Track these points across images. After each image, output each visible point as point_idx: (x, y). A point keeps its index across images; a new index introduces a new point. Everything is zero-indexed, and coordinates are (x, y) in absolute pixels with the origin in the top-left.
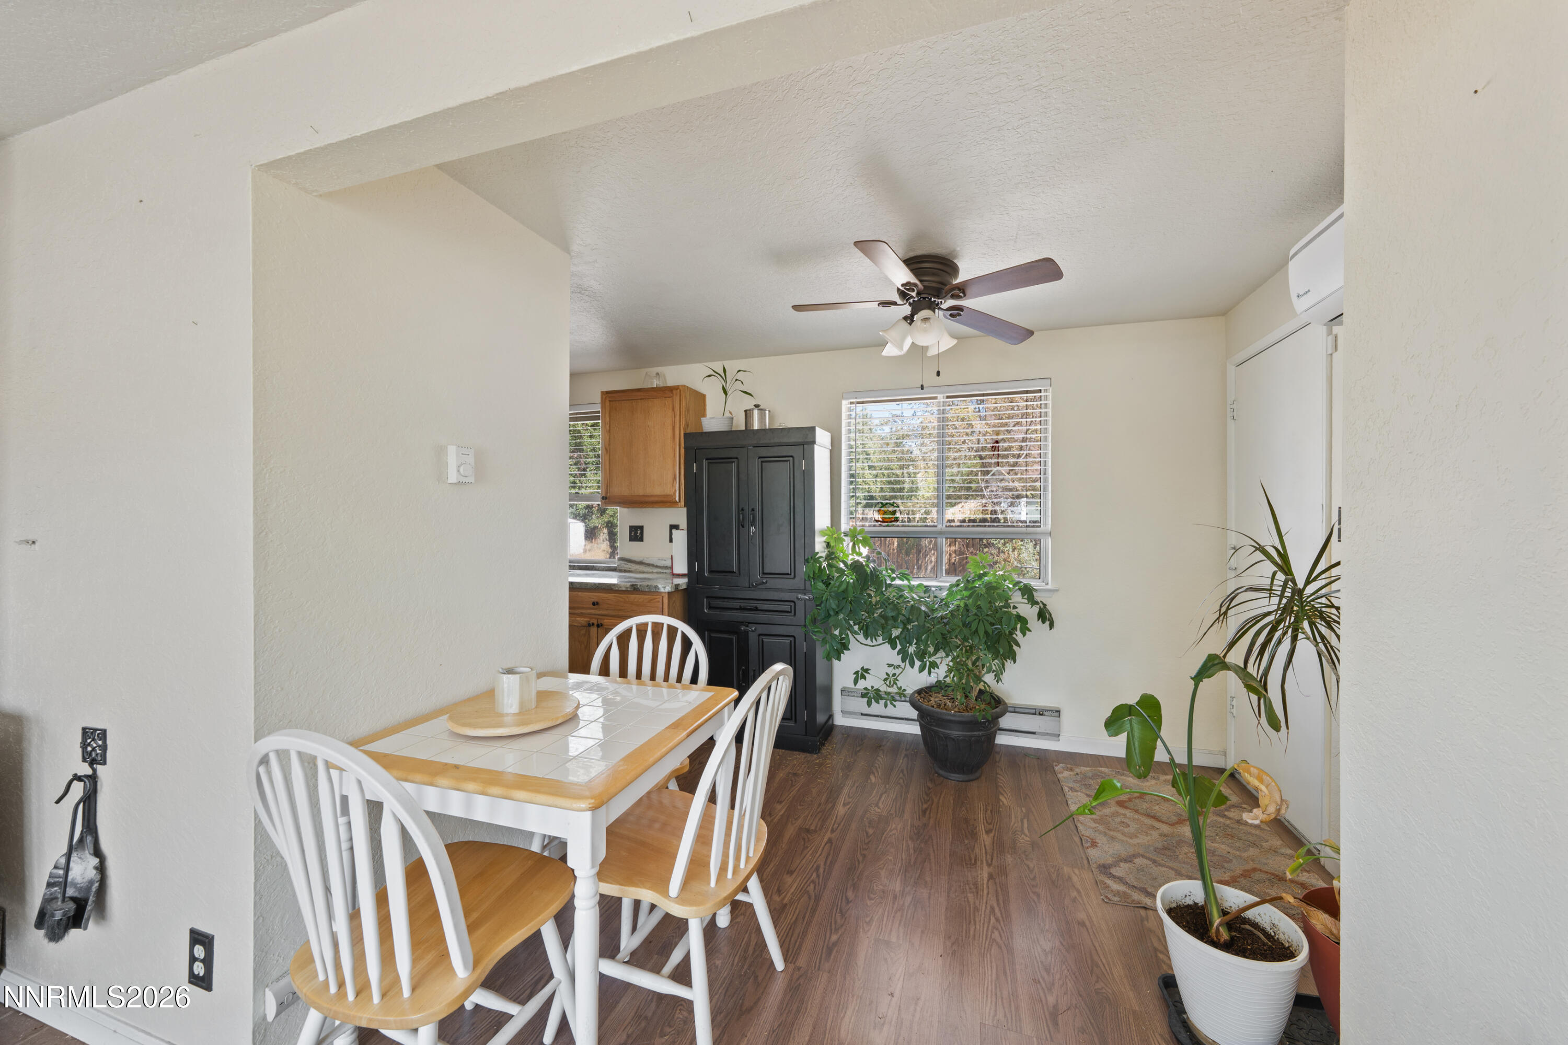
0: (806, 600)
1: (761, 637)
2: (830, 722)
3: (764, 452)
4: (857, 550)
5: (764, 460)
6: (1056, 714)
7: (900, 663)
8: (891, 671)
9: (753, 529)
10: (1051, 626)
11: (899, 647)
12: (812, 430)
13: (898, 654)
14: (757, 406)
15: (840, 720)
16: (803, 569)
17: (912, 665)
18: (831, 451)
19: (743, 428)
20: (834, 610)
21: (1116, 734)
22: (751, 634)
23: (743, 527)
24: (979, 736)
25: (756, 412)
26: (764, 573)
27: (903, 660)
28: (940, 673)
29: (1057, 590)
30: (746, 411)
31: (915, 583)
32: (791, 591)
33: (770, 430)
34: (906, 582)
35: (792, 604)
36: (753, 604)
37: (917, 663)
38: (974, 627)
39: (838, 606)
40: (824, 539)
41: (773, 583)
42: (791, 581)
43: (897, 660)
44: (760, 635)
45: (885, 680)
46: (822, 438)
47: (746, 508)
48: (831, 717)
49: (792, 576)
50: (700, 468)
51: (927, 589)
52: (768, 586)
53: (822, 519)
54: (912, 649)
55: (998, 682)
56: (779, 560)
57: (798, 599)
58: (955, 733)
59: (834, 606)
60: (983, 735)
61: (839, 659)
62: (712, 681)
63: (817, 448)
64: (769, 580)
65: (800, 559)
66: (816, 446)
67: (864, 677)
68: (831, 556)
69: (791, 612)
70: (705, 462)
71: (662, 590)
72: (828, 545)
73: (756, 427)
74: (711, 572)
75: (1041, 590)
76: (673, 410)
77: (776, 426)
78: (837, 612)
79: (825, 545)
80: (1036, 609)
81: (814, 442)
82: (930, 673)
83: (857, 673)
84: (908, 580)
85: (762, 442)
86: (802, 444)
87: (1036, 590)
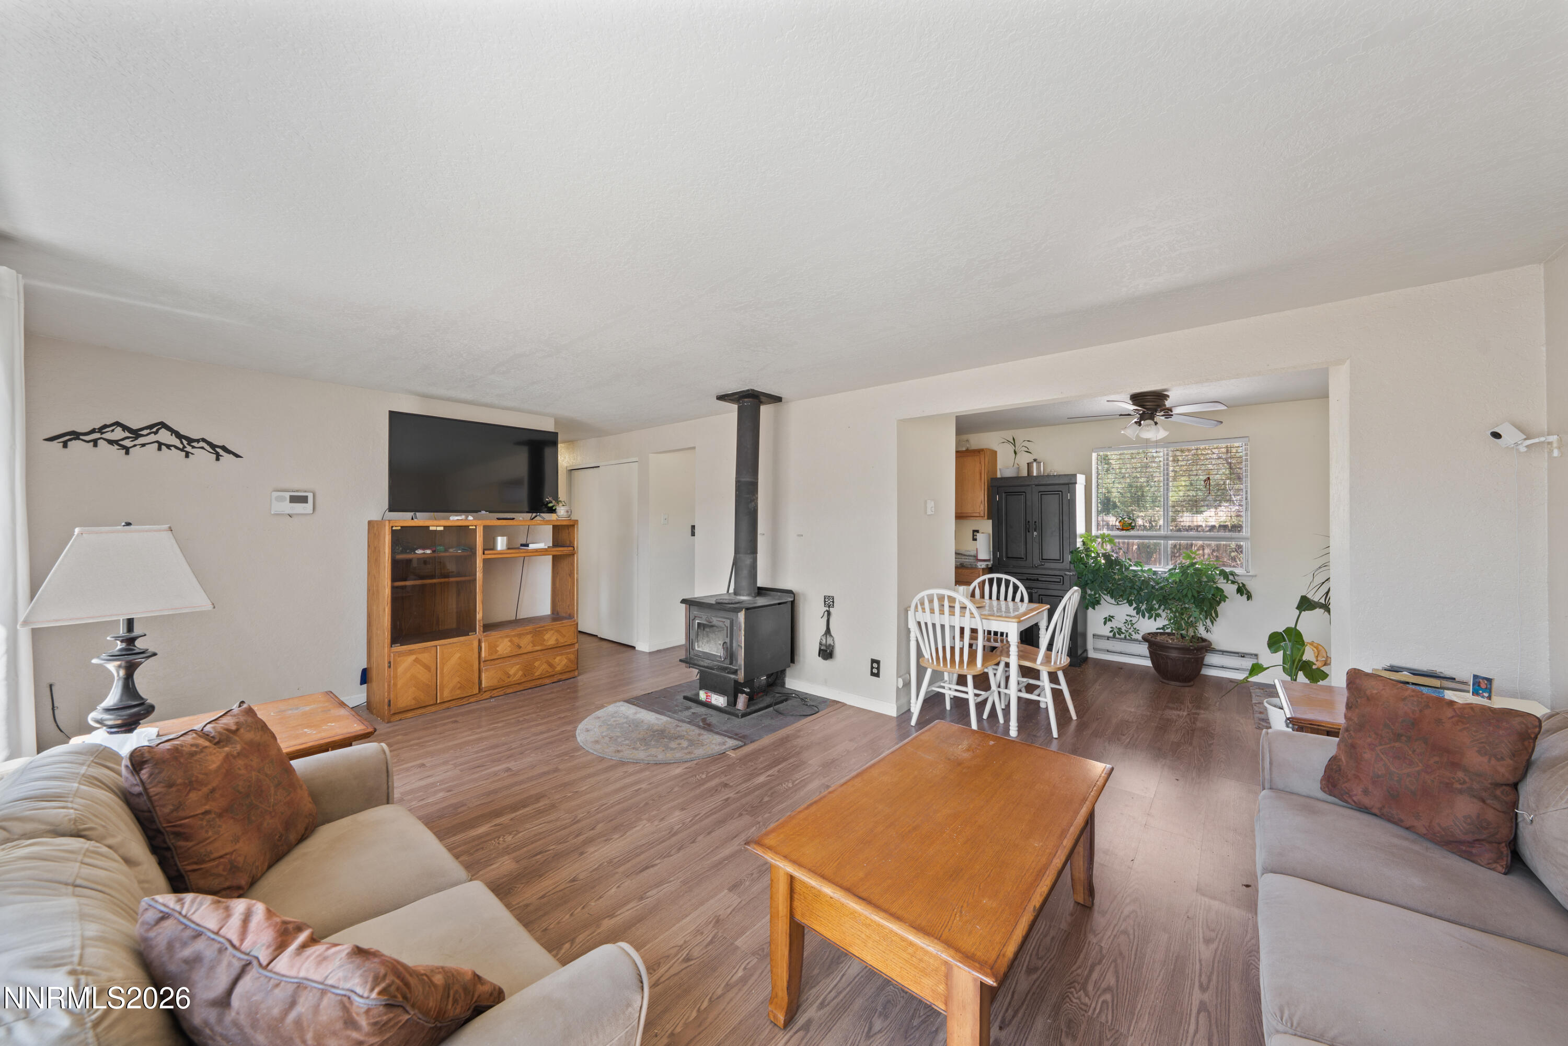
0: (1070, 576)
1: (1041, 597)
2: (1084, 655)
3: (1042, 488)
4: (1105, 547)
5: (1042, 493)
6: (1255, 657)
7: (1135, 615)
8: (1129, 618)
9: (1035, 533)
10: (1249, 597)
11: (1135, 605)
12: (1075, 475)
13: (1134, 609)
14: (1035, 460)
15: (1092, 654)
16: (1068, 558)
17: (1144, 616)
18: (1085, 486)
19: (1026, 475)
20: (1091, 580)
21: (1275, 651)
22: (1034, 594)
23: (1029, 532)
24: (1189, 658)
25: (1035, 464)
26: (1042, 559)
27: (1138, 613)
28: (1161, 622)
29: (1256, 576)
30: (1028, 464)
31: (1146, 568)
32: (1060, 570)
33: (1043, 476)
34: (1139, 568)
35: (1062, 578)
36: (1035, 577)
37: (1147, 615)
38: (1185, 592)
39: (1093, 578)
40: (1081, 540)
41: (1047, 565)
42: (1061, 564)
43: (1134, 613)
44: (1040, 595)
45: (1125, 623)
46: (1081, 479)
47: (1031, 521)
48: (1086, 651)
49: (1061, 561)
50: (1000, 498)
51: (1155, 573)
52: (1045, 566)
53: (1080, 528)
54: (1144, 607)
55: (1207, 632)
56: (1052, 551)
57: (1066, 574)
58: (1174, 654)
59: (1091, 578)
60: (1192, 658)
61: (1094, 608)
62: (1031, 601)
63: (1077, 486)
64: (1046, 564)
65: (1066, 551)
66: (1077, 485)
67: (1110, 620)
68: (1087, 550)
69: (1060, 582)
70: (1004, 495)
71: (980, 567)
72: (1084, 543)
73: (1035, 474)
74: (1008, 558)
75: (1242, 576)
76: (980, 463)
77: (1047, 472)
78: (1093, 582)
79: (1082, 543)
80: (1235, 587)
81: (1076, 483)
82: (1155, 620)
83: (1106, 618)
84: (1141, 566)
85: (1041, 483)
86: (1068, 484)
87: (1238, 575)
